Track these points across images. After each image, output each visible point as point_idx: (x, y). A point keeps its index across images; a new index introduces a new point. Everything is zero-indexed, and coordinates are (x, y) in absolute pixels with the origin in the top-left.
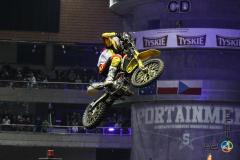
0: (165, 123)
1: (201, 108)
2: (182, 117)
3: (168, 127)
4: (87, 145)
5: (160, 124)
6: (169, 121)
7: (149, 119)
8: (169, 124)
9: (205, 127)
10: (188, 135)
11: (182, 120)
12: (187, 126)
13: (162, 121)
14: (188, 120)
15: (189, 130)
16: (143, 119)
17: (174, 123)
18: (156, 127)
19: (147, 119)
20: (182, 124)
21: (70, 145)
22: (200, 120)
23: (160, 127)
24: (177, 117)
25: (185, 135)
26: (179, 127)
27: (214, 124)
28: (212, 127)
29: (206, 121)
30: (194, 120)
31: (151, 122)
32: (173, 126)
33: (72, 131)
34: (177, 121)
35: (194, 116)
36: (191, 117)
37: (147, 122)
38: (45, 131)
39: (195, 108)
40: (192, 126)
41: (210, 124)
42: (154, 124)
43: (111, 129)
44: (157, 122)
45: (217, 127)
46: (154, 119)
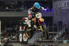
0: (65, 7)
8: (66, 7)
13: (64, 6)
16: (57, 6)
17: (68, 6)
18: (62, 8)
19: (58, 5)
23: (63, 8)
31: (60, 7)
32: (68, 8)
37: (59, 7)
38: (21, 11)
42: (61, 7)
43: (46, 10)
44: (62, 6)
46: (61, 5)
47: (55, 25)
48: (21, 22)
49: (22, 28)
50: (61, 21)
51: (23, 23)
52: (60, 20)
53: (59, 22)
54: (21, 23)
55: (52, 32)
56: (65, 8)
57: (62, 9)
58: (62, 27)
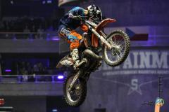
0: (113, 70)
1: (148, 54)
2: (130, 63)
3: (116, 73)
4: (37, 93)
5: (108, 71)
6: (117, 67)
8: (117, 70)
9: (153, 72)
10: (136, 80)
11: (130, 66)
12: (135, 72)
13: (110, 68)
14: (136, 66)
15: (137, 76)
17: (121, 69)
18: (104, 74)
20: (130, 70)
22: (148, 65)
23: (108, 74)
24: (125, 63)
25: (133, 80)
26: (128, 73)
27: (162, 69)
28: (159, 72)
29: (154, 66)
30: (142, 66)
32: (122, 73)
34: (125, 67)
35: (142, 62)
36: (139, 63)
39: (142, 54)
40: (140, 72)
41: (157, 69)
42: (103, 71)
43: (61, 77)
44: (105, 68)
45: (165, 72)
50: (102, 107)
52: (100, 105)
53: (96, 110)
56: (113, 73)
57: (106, 77)
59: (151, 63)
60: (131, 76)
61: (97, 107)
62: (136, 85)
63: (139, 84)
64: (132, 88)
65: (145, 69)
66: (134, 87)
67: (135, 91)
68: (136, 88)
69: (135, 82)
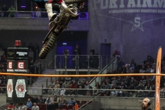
0: (118, 8)
2: (133, 3)
3: (121, 11)
5: (114, 9)
6: (122, 6)
7: (104, 4)
8: (122, 9)
9: (154, 11)
10: (139, 18)
11: (134, 6)
12: (138, 11)
13: (116, 6)
14: (139, 5)
15: (141, 14)
16: (98, 5)
17: (126, 7)
18: (110, 12)
19: (102, 4)
20: (134, 8)
21: (34, 28)
22: (150, 5)
23: (114, 12)
24: (130, 3)
25: (136, 18)
26: (132, 11)
27: (162, 8)
28: (160, 11)
29: (155, 5)
30: (144, 5)
31: (106, 7)
32: (126, 11)
33: (35, 16)
34: (129, 6)
35: (144, 2)
36: (142, 3)
37: (102, 7)
40: (142, 11)
41: (158, 8)
42: (109, 9)
44: (111, 7)
46: (109, 4)
47: (93, 51)
48: (11, 51)
49: (13, 66)
50: (108, 42)
51: (17, 53)
52: (106, 40)
53: (102, 44)
54: (11, 54)
55: (86, 68)
56: (118, 12)
57: (111, 14)
58: (109, 57)
59: (153, 3)
60: (134, 15)
61: (103, 42)
62: (139, 22)
63: (141, 22)
64: (135, 25)
65: (147, 8)
66: (137, 24)
67: (137, 28)
68: (139, 25)
69: (137, 20)
